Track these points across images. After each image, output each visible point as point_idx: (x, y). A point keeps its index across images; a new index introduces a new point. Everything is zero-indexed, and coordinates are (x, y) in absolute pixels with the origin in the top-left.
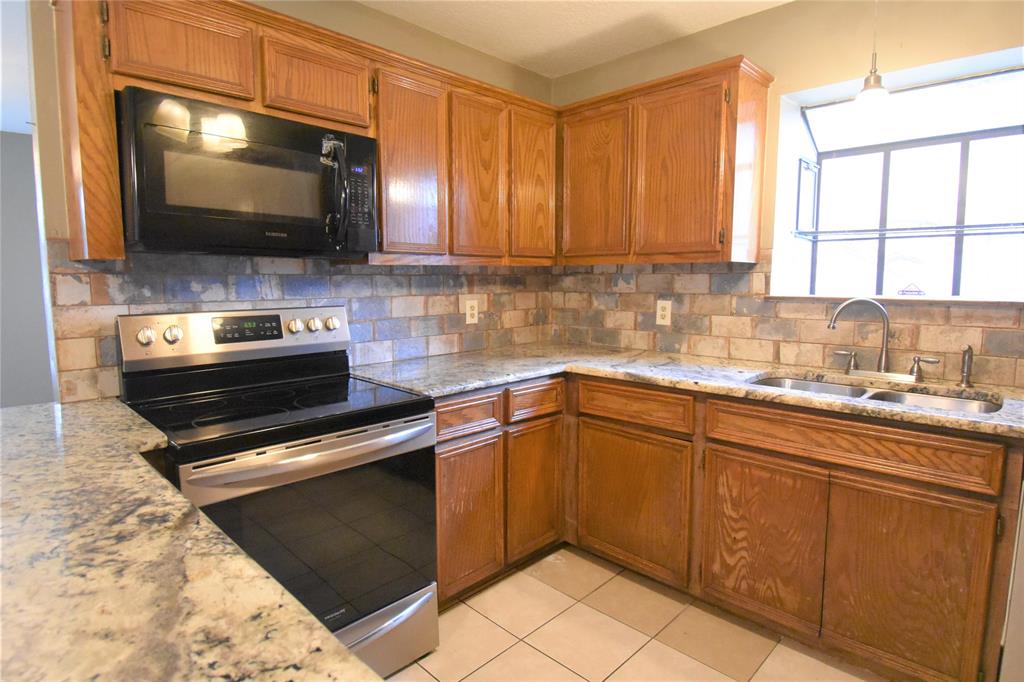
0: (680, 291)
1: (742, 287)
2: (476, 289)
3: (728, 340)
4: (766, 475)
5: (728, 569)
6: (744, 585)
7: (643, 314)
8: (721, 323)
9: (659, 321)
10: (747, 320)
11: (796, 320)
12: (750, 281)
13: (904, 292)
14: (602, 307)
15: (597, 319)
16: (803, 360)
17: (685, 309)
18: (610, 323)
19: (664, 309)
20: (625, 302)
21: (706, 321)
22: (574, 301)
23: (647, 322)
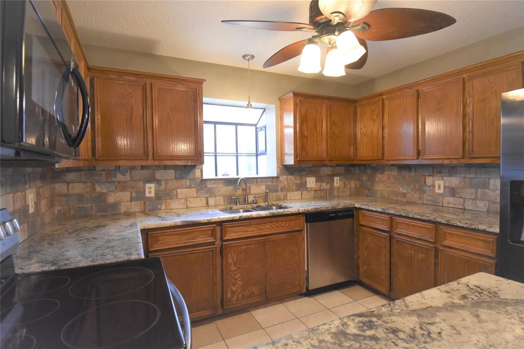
0: (159, 178)
1: (191, 175)
3: (186, 199)
5: (233, 293)
6: (240, 295)
7: (136, 192)
8: (182, 192)
9: (147, 195)
10: (194, 190)
11: (213, 188)
12: (195, 172)
13: (224, 175)
14: (105, 191)
15: (101, 197)
16: (217, 203)
17: (163, 187)
18: (111, 199)
19: (150, 188)
20: (123, 187)
21: (175, 192)
23: (140, 196)
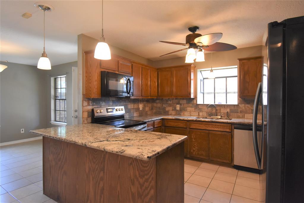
0: (181, 103)
1: (192, 102)
2: (141, 103)
3: (190, 112)
4: (199, 133)
5: (194, 151)
6: (197, 153)
7: (174, 107)
8: (189, 109)
9: (177, 109)
10: (194, 108)
11: (202, 108)
12: (194, 101)
14: (165, 106)
15: (164, 108)
16: (203, 115)
17: (182, 106)
18: (167, 109)
19: (178, 106)
20: (170, 105)
21: (186, 109)
22: (159, 105)
23: (175, 109)
